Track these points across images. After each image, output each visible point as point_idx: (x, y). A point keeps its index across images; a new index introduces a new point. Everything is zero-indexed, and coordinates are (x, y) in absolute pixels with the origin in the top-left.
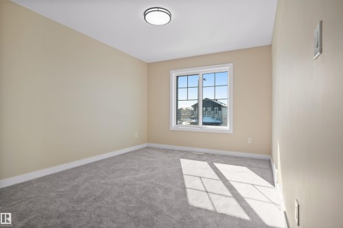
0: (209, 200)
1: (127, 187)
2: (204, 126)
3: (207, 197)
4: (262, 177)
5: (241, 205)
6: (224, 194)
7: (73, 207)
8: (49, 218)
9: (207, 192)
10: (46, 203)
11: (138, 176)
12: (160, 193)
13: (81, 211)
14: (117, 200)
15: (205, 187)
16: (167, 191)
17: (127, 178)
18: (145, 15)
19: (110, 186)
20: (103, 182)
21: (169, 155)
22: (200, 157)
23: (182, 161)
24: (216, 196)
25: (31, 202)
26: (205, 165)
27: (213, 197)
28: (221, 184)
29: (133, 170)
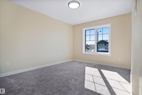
0: (94, 86)
1: (60, 77)
2: (98, 52)
3: (94, 85)
4: (124, 78)
5: (109, 91)
6: (102, 84)
7: (38, 83)
8: (29, 86)
9: (94, 83)
10: (29, 81)
11: (66, 73)
12: (73, 81)
13: (40, 85)
14: (55, 82)
15: (94, 80)
16: (76, 80)
17: (61, 73)
18: (69, 4)
19: (54, 76)
20: (52, 74)
21: (81, 64)
22: (95, 66)
23: (86, 67)
24: (98, 85)
25: (24, 80)
26: (97, 70)
27: (96, 85)
28: (102, 79)
29: (65, 70)
